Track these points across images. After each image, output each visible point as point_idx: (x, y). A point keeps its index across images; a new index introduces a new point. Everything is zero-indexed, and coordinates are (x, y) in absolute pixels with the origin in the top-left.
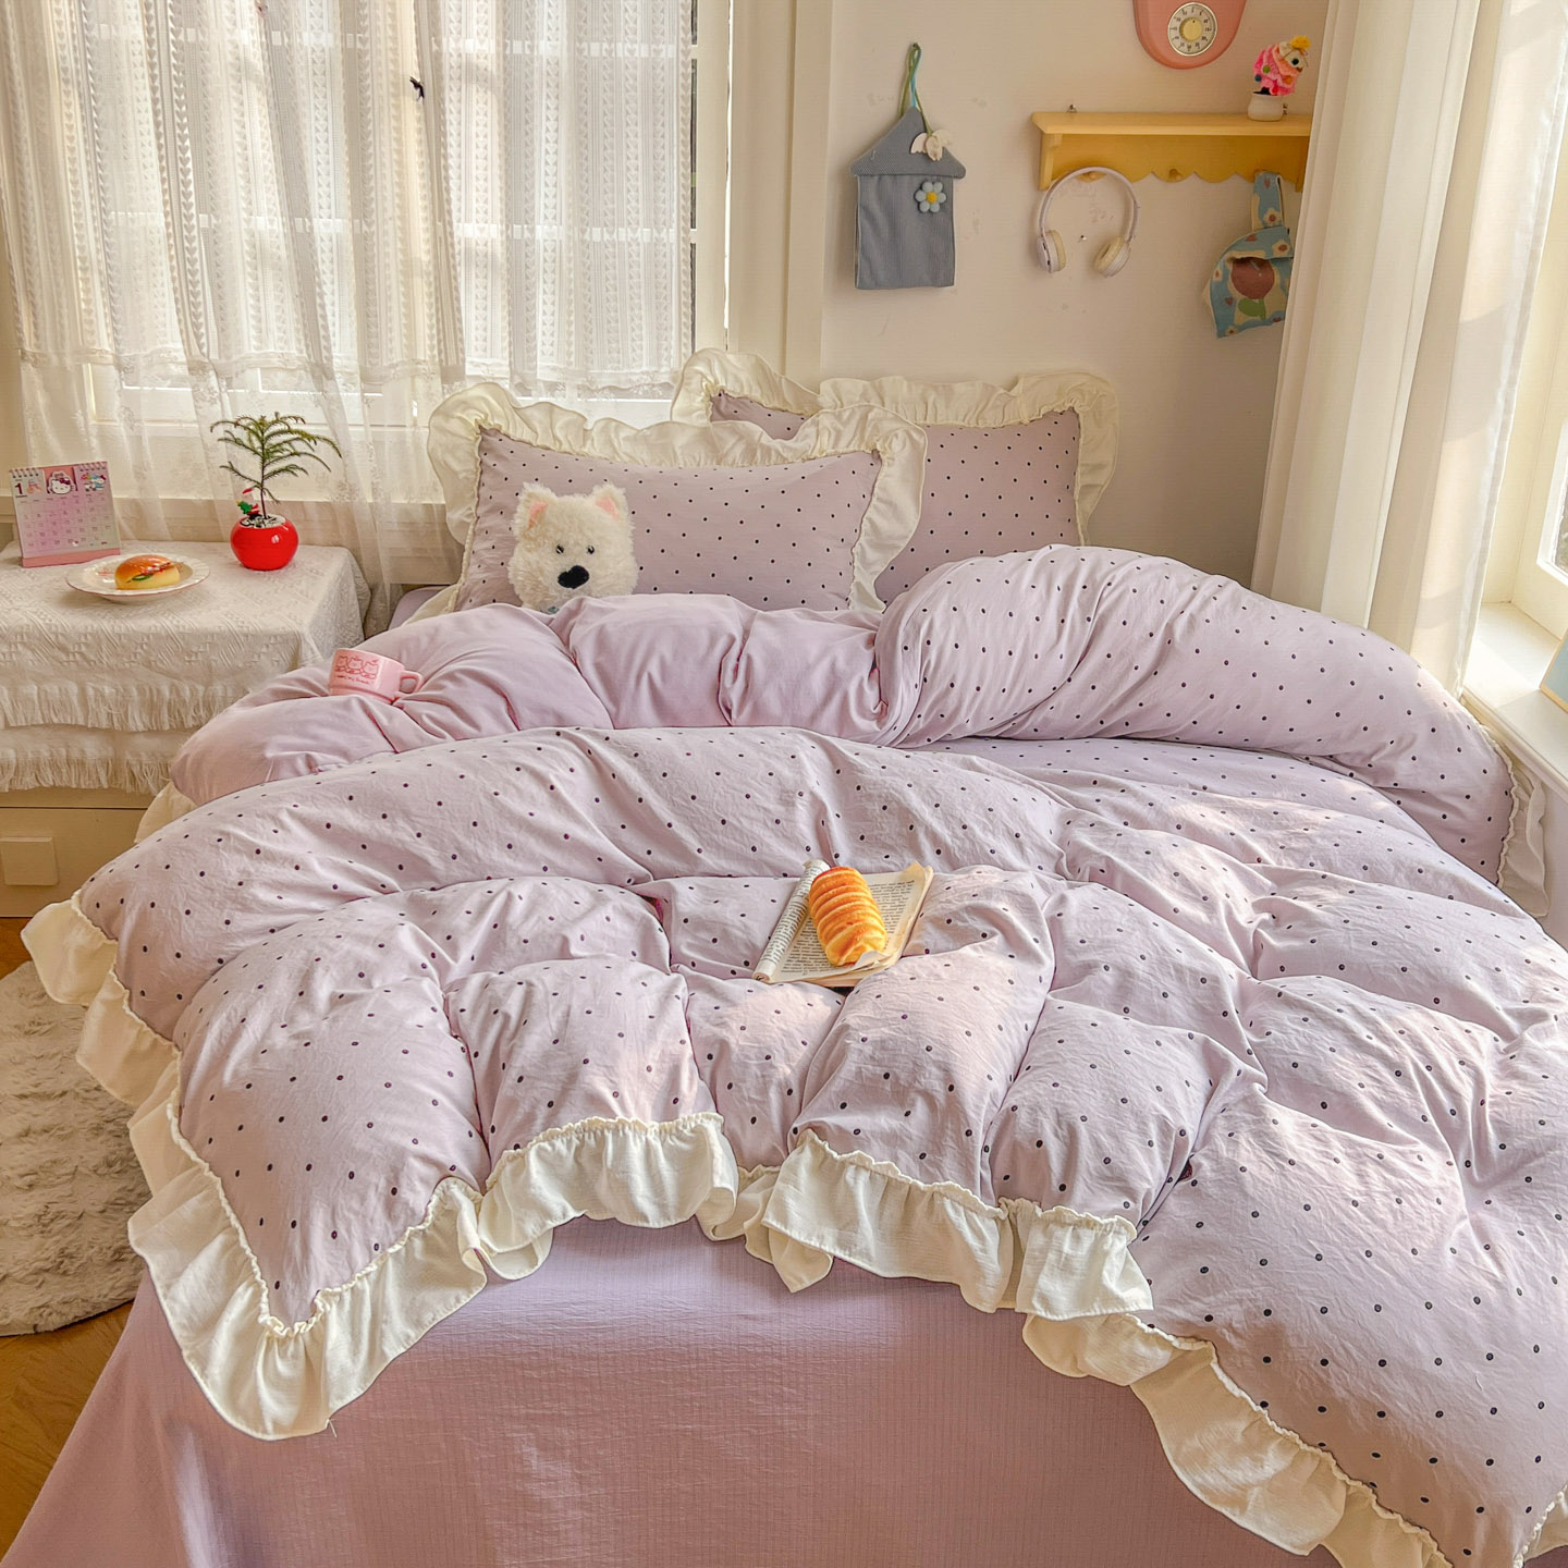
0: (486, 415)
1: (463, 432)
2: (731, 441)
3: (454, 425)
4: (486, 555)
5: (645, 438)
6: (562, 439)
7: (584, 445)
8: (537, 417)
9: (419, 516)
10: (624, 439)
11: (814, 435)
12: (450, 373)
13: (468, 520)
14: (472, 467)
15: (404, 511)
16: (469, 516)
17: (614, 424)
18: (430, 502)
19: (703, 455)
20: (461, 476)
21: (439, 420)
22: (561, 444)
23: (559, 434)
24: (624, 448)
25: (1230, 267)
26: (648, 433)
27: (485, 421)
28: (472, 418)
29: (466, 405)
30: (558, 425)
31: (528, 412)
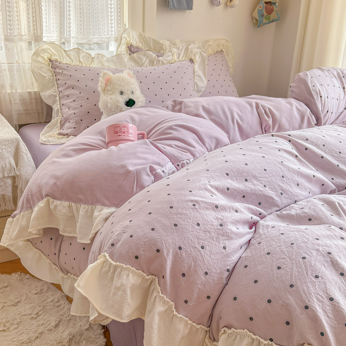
0: (51, 55)
1: (43, 62)
2: (144, 59)
3: (40, 59)
4: (72, 104)
5: (112, 60)
6: (83, 62)
7: (91, 64)
8: (72, 54)
9: (27, 96)
10: (105, 61)
11: (171, 55)
12: (38, 38)
13: (55, 94)
14: (51, 74)
15: (21, 95)
16: (54, 92)
17: (100, 56)
18: (31, 91)
19: (134, 65)
20: (47, 78)
21: (34, 57)
22: (82, 64)
23: (81, 60)
24: (106, 64)
25: (265, 4)
26: (113, 58)
27: (51, 57)
28: (46, 56)
29: (44, 51)
30: (81, 56)
31: (69, 53)
